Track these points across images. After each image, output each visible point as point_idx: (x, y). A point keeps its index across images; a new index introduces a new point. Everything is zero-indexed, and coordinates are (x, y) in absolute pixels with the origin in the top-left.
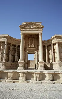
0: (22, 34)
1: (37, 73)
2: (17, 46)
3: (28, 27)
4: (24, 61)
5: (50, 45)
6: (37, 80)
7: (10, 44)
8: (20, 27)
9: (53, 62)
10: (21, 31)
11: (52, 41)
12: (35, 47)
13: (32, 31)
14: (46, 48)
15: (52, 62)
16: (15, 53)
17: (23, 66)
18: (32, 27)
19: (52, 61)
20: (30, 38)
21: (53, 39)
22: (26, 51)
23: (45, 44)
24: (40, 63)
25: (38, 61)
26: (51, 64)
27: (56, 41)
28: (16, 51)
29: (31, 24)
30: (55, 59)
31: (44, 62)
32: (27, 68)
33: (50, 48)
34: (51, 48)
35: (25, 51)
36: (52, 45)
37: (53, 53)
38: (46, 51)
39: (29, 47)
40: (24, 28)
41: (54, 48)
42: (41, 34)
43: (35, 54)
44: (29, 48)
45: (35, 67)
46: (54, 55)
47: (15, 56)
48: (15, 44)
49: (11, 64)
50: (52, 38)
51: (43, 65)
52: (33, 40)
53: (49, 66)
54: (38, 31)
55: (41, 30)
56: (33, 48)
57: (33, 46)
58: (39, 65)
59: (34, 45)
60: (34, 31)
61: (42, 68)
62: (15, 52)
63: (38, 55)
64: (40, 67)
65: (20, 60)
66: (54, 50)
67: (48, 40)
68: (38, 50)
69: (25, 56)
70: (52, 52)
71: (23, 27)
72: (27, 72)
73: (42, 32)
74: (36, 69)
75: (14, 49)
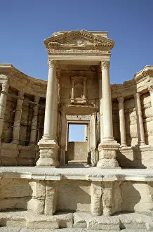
0: (53, 62)
1: (103, 185)
2: (37, 100)
3: (70, 45)
4: (58, 141)
5: (132, 98)
6: (101, 213)
7: (17, 93)
8: (46, 43)
9: (143, 146)
10: (50, 54)
11: (138, 86)
12: (87, 103)
13: (81, 54)
14: (121, 104)
15: (138, 146)
16: (30, 118)
17: (52, 157)
18: (80, 44)
19: (139, 143)
20: (75, 79)
21: (141, 77)
22: (63, 113)
23: (116, 93)
24: (103, 146)
25: (98, 142)
26: (137, 151)
27: (149, 84)
28: (36, 114)
29: (77, 36)
30: (146, 136)
31: (115, 143)
32: (67, 162)
33: (130, 105)
34: (135, 106)
35: (60, 112)
36: (138, 96)
37: (140, 118)
38: (121, 113)
39: (72, 101)
40: (58, 48)
41: (142, 105)
42: (108, 65)
44: (73, 104)
45: (89, 158)
46: (144, 123)
47: (31, 127)
48: (32, 93)
49: (20, 151)
50: (137, 76)
51: (113, 153)
52: (83, 84)
53: (130, 156)
54: (97, 55)
55: (107, 53)
56: (83, 104)
57: (83, 100)
58: (102, 153)
59: (87, 97)
60: (86, 54)
61: (112, 161)
62: (33, 116)
65: (44, 137)
66: (143, 110)
67: (126, 84)
68: (98, 111)
69: (61, 127)
70: (137, 115)
71: (55, 44)
72: (59, 178)
73: (109, 57)
74: (93, 164)
75: (29, 106)
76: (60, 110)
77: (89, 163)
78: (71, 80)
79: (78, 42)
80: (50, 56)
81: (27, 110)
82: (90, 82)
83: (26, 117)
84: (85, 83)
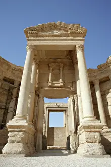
12: (64, 86)
14: (97, 86)
29: (53, 27)
35: (37, 95)
38: (98, 94)
39: (50, 84)
43: (65, 111)
44: (50, 87)
54: (72, 40)
56: (61, 87)
57: (60, 83)
59: (64, 81)
63: (74, 107)
64: (87, 145)
65: (16, 118)
67: (100, 67)
68: (75, 93)
71: (34, 32)
73: (83, 42)
74: (72, 150)
75: (9, 90)
76: (38, 93)
77: (68, 148)
78: (49, 66)
79: (55, 32)
80: (28, 42)
81: (6, 93)
82: (67, 68)
83: (5, 101)
84: (61, 69)
